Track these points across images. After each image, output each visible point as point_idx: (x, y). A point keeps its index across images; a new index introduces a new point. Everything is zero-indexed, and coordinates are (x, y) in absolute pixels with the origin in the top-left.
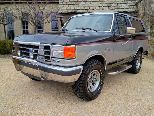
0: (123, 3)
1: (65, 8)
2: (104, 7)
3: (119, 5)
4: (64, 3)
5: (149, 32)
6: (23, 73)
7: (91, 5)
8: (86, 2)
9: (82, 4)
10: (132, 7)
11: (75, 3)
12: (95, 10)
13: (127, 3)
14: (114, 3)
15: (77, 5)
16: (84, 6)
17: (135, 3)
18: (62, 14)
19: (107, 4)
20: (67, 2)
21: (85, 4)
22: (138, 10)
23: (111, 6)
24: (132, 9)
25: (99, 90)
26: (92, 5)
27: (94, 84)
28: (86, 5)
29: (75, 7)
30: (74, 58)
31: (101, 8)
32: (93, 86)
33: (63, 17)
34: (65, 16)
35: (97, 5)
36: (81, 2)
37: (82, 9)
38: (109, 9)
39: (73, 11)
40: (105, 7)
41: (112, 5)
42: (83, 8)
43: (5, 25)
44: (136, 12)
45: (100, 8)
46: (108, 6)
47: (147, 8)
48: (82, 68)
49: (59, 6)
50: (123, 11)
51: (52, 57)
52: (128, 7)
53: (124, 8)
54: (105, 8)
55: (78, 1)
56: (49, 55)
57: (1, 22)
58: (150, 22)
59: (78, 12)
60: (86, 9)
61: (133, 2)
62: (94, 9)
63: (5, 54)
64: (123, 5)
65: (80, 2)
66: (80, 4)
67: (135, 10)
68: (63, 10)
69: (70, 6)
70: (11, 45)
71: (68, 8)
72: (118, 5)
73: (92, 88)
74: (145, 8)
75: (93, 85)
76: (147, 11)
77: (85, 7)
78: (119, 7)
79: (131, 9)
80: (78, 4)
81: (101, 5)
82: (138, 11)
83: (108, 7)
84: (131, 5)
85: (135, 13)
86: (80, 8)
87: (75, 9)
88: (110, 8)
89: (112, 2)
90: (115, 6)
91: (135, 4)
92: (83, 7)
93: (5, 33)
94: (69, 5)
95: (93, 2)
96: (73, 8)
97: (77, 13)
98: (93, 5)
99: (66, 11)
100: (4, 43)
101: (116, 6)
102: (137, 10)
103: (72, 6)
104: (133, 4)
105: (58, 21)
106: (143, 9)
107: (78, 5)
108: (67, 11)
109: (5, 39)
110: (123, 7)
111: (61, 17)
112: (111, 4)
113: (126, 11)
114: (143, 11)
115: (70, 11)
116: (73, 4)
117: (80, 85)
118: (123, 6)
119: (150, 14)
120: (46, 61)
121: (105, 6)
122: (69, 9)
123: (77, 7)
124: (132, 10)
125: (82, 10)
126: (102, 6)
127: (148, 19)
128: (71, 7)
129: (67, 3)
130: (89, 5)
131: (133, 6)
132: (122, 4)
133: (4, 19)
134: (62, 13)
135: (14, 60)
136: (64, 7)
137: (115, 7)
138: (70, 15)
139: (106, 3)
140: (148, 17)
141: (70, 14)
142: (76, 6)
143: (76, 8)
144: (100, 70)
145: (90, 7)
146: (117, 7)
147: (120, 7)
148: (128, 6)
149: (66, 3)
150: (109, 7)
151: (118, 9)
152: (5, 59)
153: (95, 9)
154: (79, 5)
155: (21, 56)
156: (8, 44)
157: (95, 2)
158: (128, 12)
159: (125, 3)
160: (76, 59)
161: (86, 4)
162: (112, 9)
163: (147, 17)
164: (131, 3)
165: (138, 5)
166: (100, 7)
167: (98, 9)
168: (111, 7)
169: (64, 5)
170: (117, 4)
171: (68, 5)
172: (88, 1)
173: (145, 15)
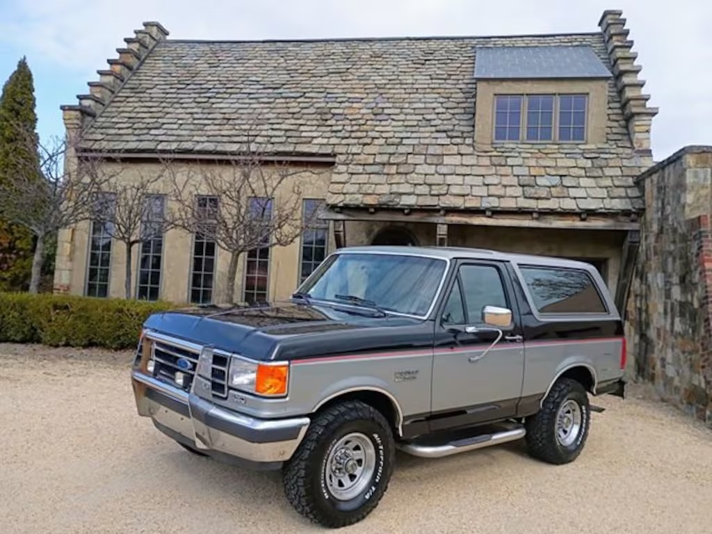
0: (584, 174)
1: (354, 188)
2: (505, 186)
3: (567, 182)
4: (352, 168)
5: (676, 300)
6: (157, 424)
7: (454, 176)
8: (437, 165)
9: (421, 174)
10: (622, 192)
11: (395, 167)
12: (470, 197)
13: (600, 177)
14: (549, 175)
15: (400, 176)
16: (430, 180)
17: (633, 177)
18: (341, 208)
19: (518, 176)
20: (364, 165)
21: (433, 175)
22: (642, 206)
23: (533, 186)
24: (617, 200)
25: (367, 497)
26: (459, 180)
27: (355, 476)
28: (437, 179)
29: (391, 184)
30: (284, 394)
31: (493, 190)
32: (352, 483)
33: (344, 220)
34: (353, 216)
35: (479, 180)
36: (418, 167)
37: (417, 192)
38: (526, 198)
39: (384, 199)
40: (508, 189)
41: (540, 181)
42: (424, 189)
43: (130, 244)
44: (634, 213)
45: (490, 193)
46: (523, 186)
47: (669, 204)
48: (305, 425)
49: (335, 178)
50: (581, 207)
51: (230, 388)
52: (604, 193)
53: (585, 196)
54: (509, 191)
55: (406, 163)
56: (224, 380)
57: (121, 235)
58: (678, 262)
59: (401, 203)
60: (433, 192)
61: (627, 172)
62: (463, 196)
63: (116, 350)
64: (584, 182)
65: (416, 165)
66: (413, 175)
67: (632, 204)
68: (344, 194)
69: (375, 178)
70: (142, 318)
71: (365, 188)
72: (564, 184)
73: (345, 487)
74: (663, 203)
75: (352, 481)
76: (670, 218)
77: (430, 185)
78: (565, 189)
79: (614, 201)
80: (406, 174)
81: (495, 180)
82: (644, 210)
83: (521, 189)
84: (617, 183)
85: (633, 216)
86: (411, 190)
87: (391, 194)
88: (530, 191)
89: (542, 171)
90: (549, 187)
91: (635, 183)
92: (425, 183)
93: (129, 274)
94: (372, 176)
95: (465, 168)
96: (385, 189)
97: (399, 206)
98: (461, 177)
99: (358, 199)
100: (121, 311)
101: (553, 186)
102: (638, 204)
103: (383, 179)
104: (626, 180)
105: (327, 229)
106: (660, 205)
107: (404, 176)
108: (361, 199)
109: (124, 297)
110: (581, 193)
111: (336, 221)
112: (535, 176)
113: (592, 207)
114: (660, 213)
115: (370, 200)
116: (386, 171)
117: (298, 474)
118: (585, 188)
119: (680, 231)
120: (214, 395)
121: (511, 186)
122: (370, 192)
123: (398, 183)
124: (617, 205)
125: (418, 195)
126: (500, 184)
127: (672, 247)
128: (376, 184)
129: (366, 167)
130: (448, 177)
131: (625, 187)
132: (581, 179)
133: (130, 225)
134: (341, 204)
135: (136, 385)
136: (353, 181)
137: (550, 192)
138: (372, 213)
139: (515, 173)
140: (674, 242)
141: (372, 210)
142: (397, 179)
143: (395, 189)
144: (376, 436)
145: (449, 185)
146: (558, 189)
147: (570, 189)
148: (606, 187)
149: (360, 169)
150: (525, 188)
151: (561, 200)
152: (115, 370)
153: (468, 195)
154: (408, 176)
155: (155, 375)
156: (132, 315)
157: (472, 166)
158: (603, 211)
159: (591, 175)
160: (287, 399)
161: (436, 175)
162: (537, 199)
163: (672, 240)
164: (617, 176)
165: (644, 187)
166: (490, 187)
167: (481, 197)
168: (532, 190)
169: (352, 174)
170: (558, 178)
171: (370, 174)
172: (445, 163)
173: (665, 231)
